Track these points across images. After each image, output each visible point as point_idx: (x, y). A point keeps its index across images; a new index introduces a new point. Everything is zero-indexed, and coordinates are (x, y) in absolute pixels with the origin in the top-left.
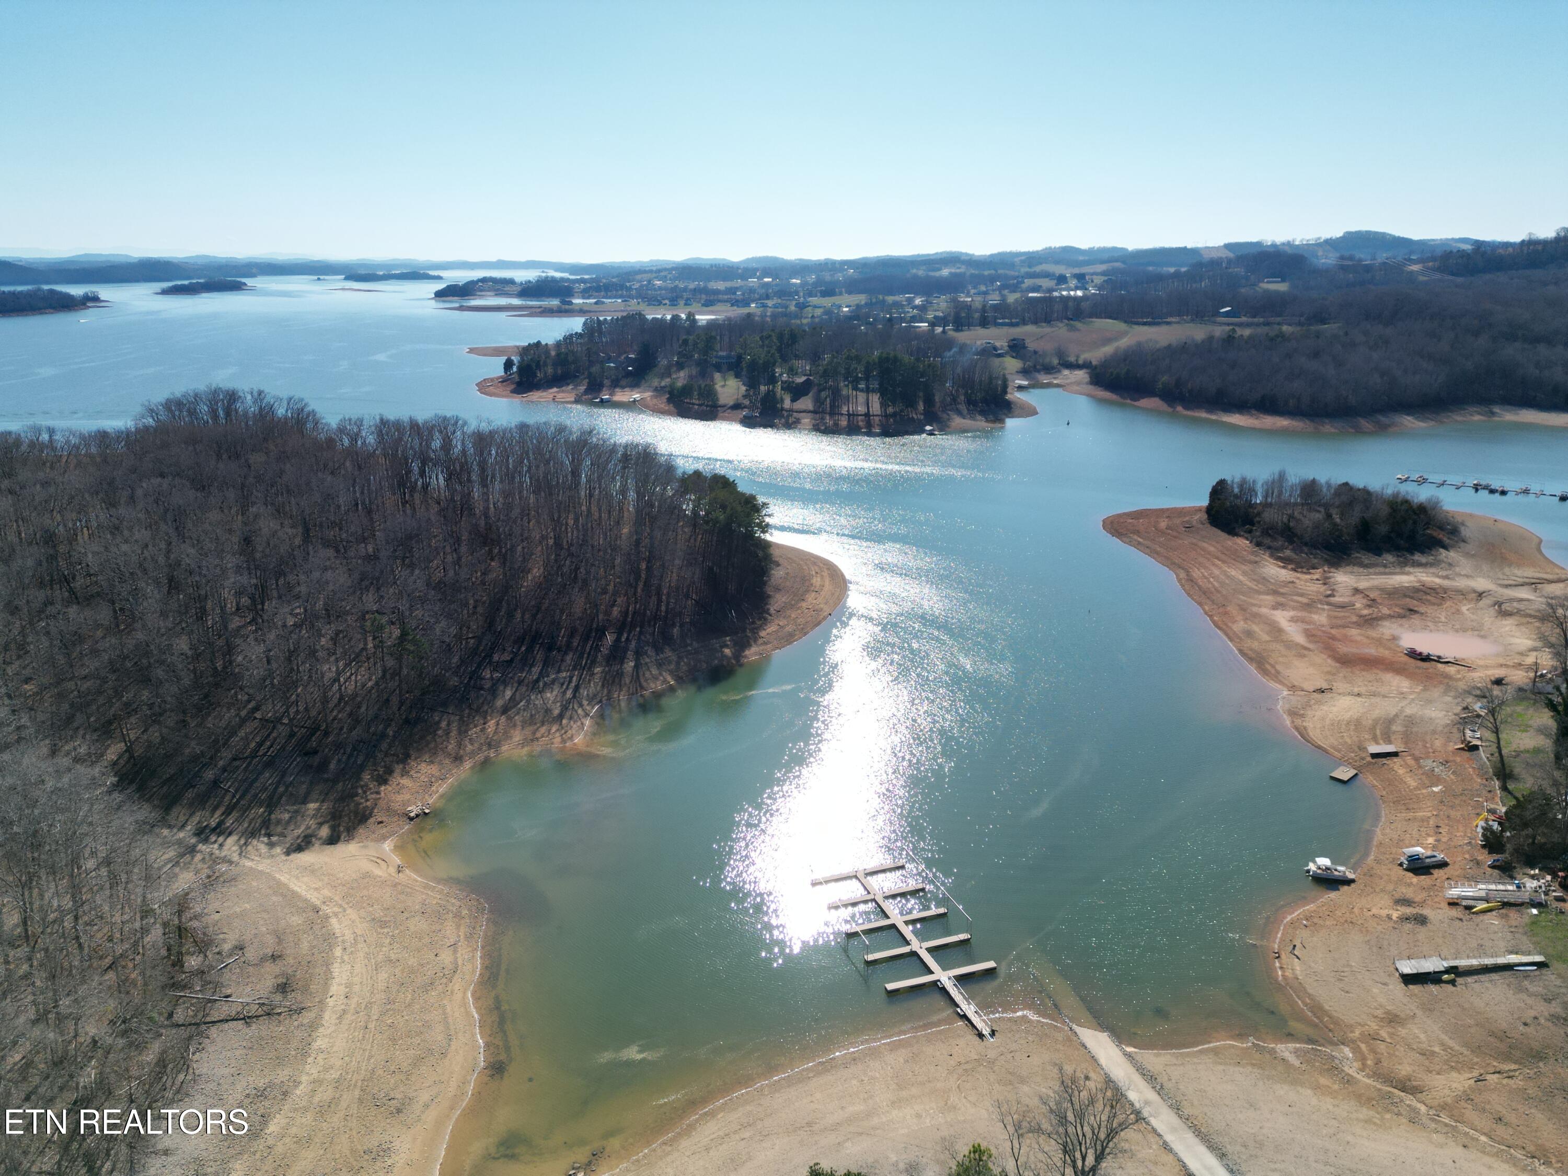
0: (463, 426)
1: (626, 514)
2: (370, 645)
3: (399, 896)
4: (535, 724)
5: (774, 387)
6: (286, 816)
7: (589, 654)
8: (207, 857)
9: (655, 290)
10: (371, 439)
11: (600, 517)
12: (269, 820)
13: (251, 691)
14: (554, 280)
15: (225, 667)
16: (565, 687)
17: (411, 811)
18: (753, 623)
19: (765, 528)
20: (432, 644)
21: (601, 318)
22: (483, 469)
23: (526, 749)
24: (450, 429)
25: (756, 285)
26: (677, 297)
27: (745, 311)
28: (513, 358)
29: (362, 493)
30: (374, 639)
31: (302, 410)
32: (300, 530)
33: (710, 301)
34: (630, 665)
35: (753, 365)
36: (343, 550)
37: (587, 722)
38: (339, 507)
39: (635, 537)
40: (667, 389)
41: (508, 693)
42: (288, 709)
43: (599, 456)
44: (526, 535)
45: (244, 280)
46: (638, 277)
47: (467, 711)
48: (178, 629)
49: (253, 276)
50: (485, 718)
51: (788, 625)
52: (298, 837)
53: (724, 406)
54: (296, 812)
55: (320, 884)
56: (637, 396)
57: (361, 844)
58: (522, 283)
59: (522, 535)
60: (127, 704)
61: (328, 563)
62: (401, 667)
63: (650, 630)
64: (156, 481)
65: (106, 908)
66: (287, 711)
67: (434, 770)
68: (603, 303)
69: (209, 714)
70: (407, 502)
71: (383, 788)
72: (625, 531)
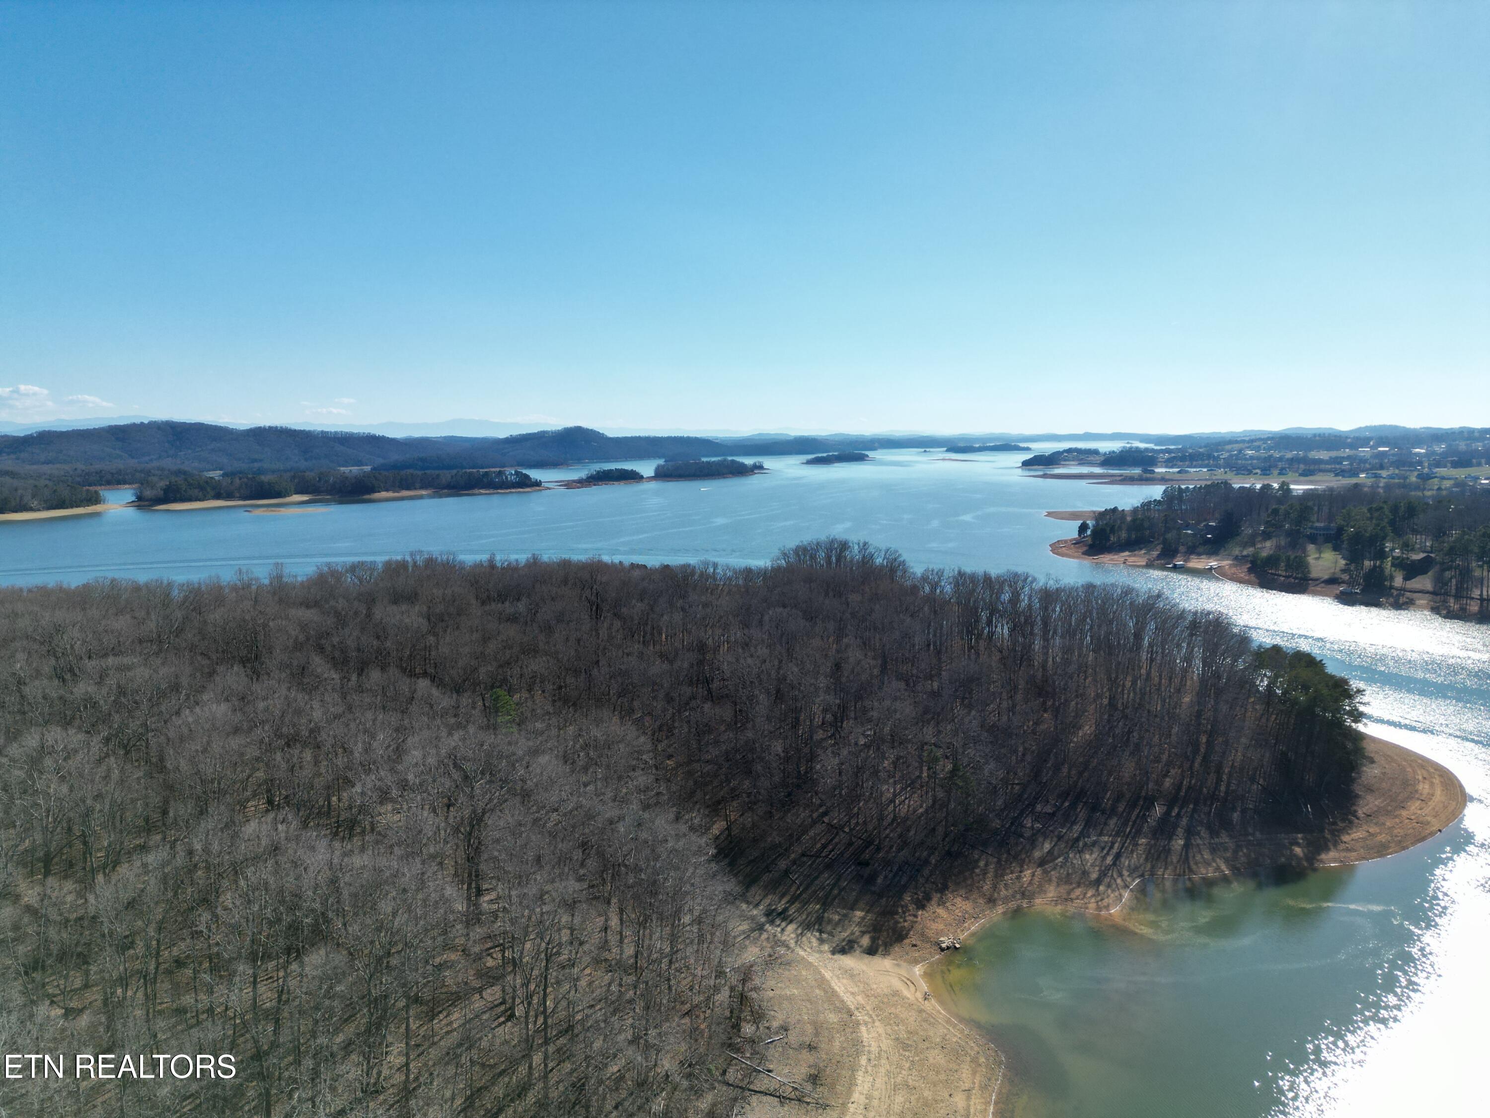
0: (1032, 582)
1: (1189, 683)
2: (925, 774)
3: (923, 1024)
4: (1071, 884)
5: (1382, 562)
6: (836, 918)
7: (1135, 822)
8: (771, 937)
9: (1246, 459)
10: (948, 589)
11: (1160, 683)
12: (823, 917)
13: (823, 797)
14: (1138, 450)
15: (806, 772)
16: (1105, 852)
17: (943, 942)
18: (1335, 823)
19: (1358, 716)
20: (980, 784)
21: (1183, 487)
22: (1045, 623)
23: (1059, 907)
24: (1020, 584)
25: (1368, 456)
26: (1270, 467)
27: (1354, 481)
28: (1088, 522)
29: (935, 635)
30: (929, 769)
31: (895, 559)
32: (880, 662)
33: (1309, 470)
34: (1179, 843)
35: (1357, 539)
36: (912, 685)
37: (1126, 894)
38: (914, 646)
39: (1197, 708)
40: (1249, 559)
41: (1047, 846)
42: (850, 819)
43: (1164, 622)
44: (1081, 691)
45: (867, 453)
46: (1228, 447)
47: (1005, 856)
48: (777, 733)
49: (873, 449)
50: (1022, 866)
51: (1380, 833)
52: (844, 940)
53: (1317, 580)
54: (845, 916)
55: (856, 989)
56: (1214, 563)
57: (895, 962)
58: (1105, 454)
59: (1077, 691)
60: (733, 790)
61: (898, 694)
62: (949, 801)
63: (1206, 809)
64: (779, 610)
65: (692, 961)
66: (849, 821)
67: (967, 906)
68: (1187, 472)
69: (789, 810)
70: (972, 647)
71: (920, 913)
72: (1187, 699)
